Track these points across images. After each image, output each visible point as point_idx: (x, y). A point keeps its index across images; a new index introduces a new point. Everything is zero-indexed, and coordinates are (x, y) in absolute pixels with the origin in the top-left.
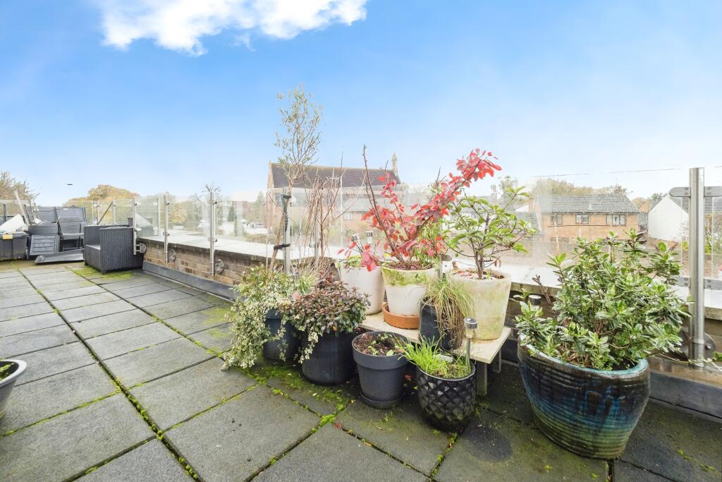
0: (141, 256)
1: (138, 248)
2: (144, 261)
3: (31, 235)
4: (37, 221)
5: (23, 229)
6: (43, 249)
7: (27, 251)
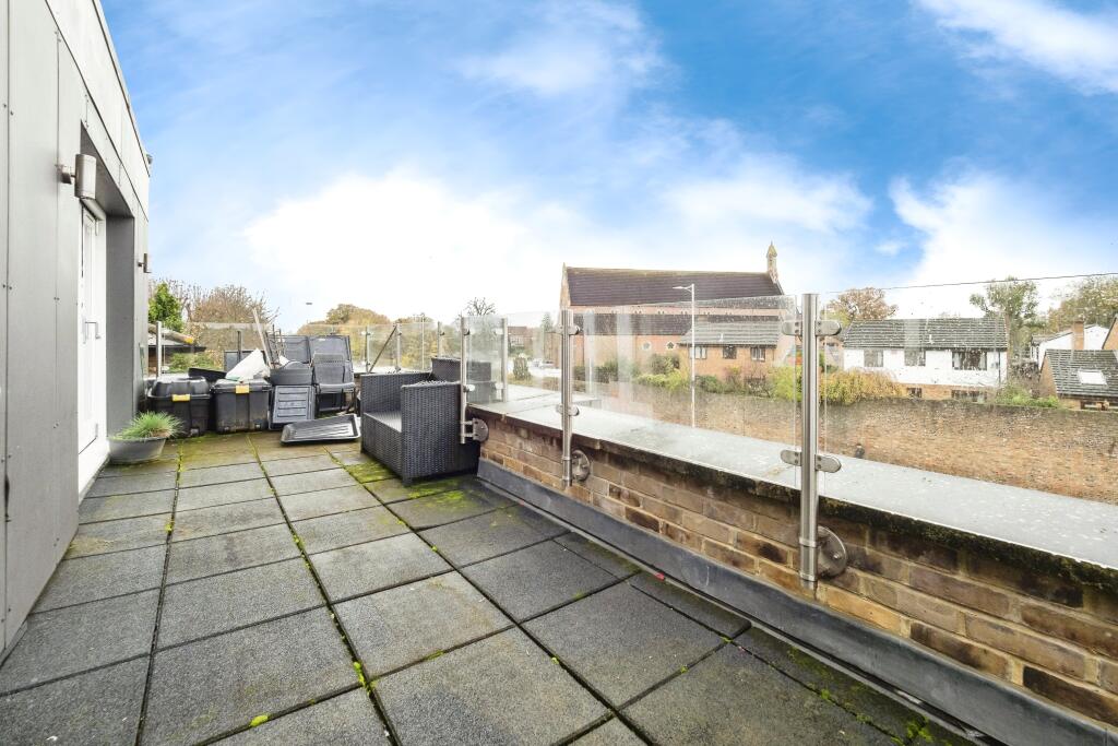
0: (474, 447)
1: (469, 429)
2: (481, 458)
3: (274, 385)
4: (283, 361)
5: (263, 374)
6: (292, 412)
7: (268, 414)
